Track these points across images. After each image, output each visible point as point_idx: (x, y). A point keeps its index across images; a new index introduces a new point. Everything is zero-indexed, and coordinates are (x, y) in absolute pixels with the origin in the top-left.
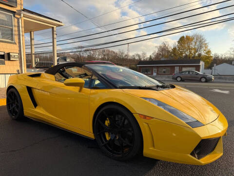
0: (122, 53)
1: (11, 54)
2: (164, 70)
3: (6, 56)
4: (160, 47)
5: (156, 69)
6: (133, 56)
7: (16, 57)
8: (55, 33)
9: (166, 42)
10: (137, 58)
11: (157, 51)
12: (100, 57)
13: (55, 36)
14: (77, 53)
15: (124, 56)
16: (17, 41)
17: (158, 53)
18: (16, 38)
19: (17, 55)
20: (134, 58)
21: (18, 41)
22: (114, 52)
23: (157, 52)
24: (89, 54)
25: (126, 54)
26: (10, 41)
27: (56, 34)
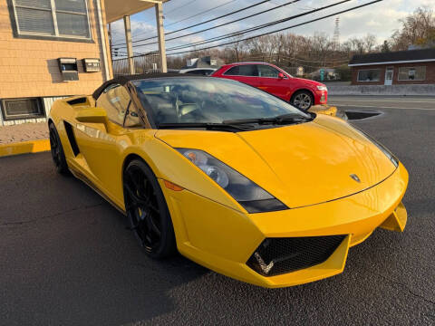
0: (322, 40)
1: (87, 61)
2: (411, 73)
3: (79, 66)
4: (410, 19)
5: (392, 71)
6: (346, 44)
7: (95, 65)
8: (160, 15)
9: (425, 7)
10: (354, 48)
11: (401, 28)
12: (275, 52)
13: (161, 21)
14: (232, 47)
15: (325, 45)
16: (94, 36)
17: (403, 35)
18: (93, 32)
19: (97, 61)
20: (349, 49)
21: (96, 37)
22: (304, 40)
23: (401, 32)
24: (253, 47)
25: (331, 41)
26: (84, 38)
27: (163, 17)
